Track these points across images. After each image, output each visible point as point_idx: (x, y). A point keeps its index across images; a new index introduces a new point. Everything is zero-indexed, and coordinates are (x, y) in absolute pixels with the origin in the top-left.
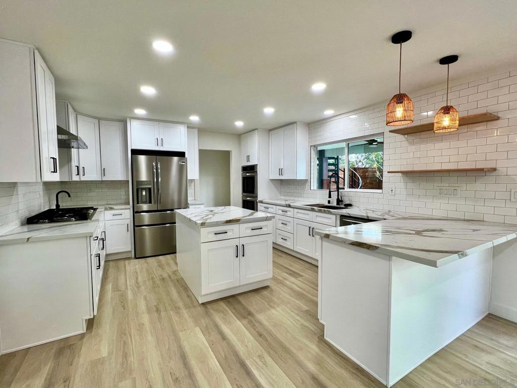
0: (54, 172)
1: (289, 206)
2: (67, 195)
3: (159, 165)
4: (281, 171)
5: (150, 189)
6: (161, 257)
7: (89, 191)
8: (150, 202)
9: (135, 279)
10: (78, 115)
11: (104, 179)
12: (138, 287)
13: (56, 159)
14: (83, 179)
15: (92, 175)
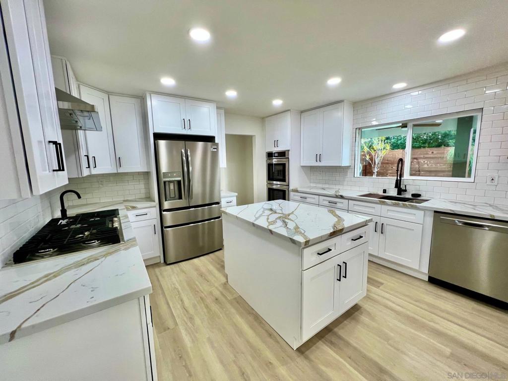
0: (60, 170)
1: (342, 197)
2: (76, 196)
3: (189, 152)
4: (319, 158)
5: (179, 182)
6: (196, 261)
7: (100, 186)
8: (180, 198)
9: (181, 303)
10: (81, 86)
11: (121, 170)
12: (191, 319)
13: (60, 144)
14: (95, 172)
15: (105, 167)
